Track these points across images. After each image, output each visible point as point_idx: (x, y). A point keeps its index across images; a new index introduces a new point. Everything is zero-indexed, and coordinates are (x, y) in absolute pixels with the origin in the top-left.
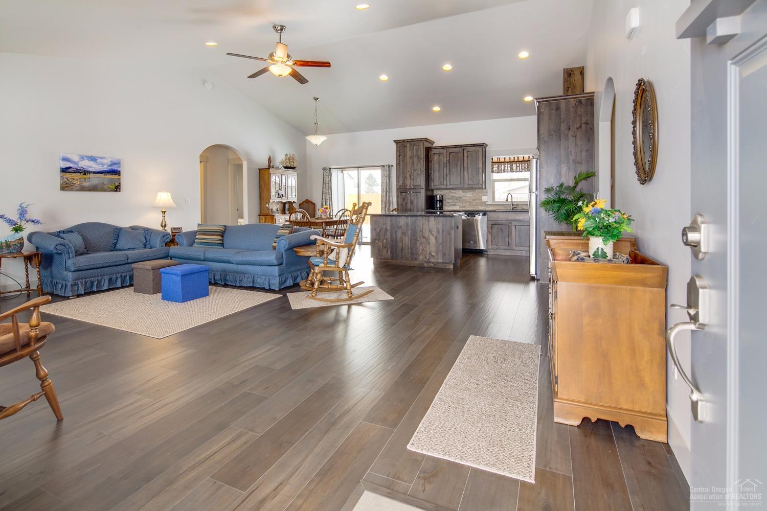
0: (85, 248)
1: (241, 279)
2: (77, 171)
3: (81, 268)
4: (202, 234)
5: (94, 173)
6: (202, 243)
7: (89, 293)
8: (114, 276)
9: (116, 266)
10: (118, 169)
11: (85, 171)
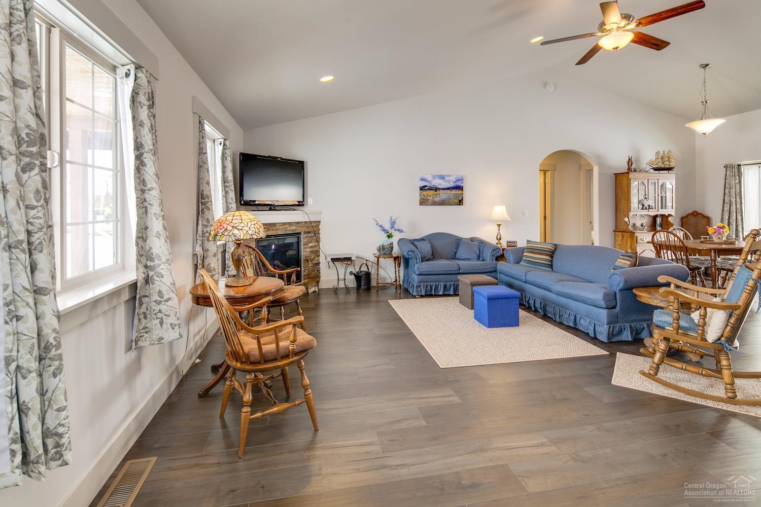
0: (432, 255)
1: (561, 314)
2: (431, 189)
3: (424, 273)
4: (529, 252)
5: (443, 189)
6: (529, 262)
7: (428, 295)
8: (448, 284)
9: (450, 274)
10: (462, 185)
11: (436, 188)
